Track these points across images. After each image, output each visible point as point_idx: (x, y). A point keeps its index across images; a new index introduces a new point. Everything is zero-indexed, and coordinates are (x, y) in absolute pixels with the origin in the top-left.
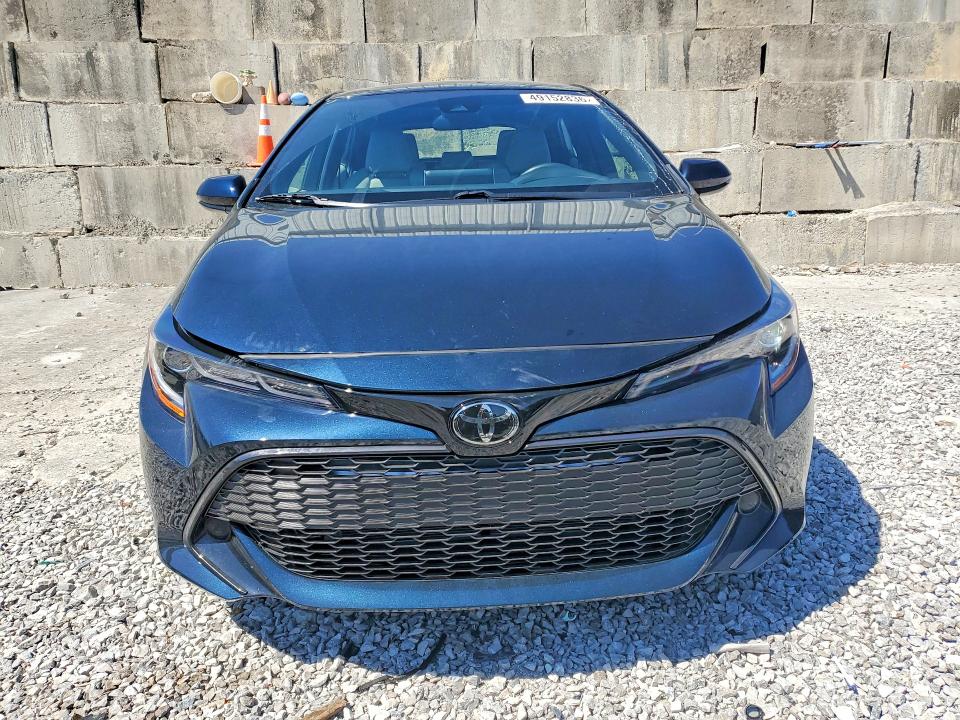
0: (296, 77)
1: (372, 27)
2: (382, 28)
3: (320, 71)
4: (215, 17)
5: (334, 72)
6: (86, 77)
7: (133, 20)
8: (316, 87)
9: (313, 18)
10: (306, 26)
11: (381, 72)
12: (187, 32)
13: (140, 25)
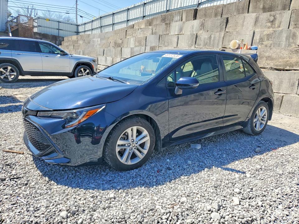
0: (258, 41)
1: (292, 23)
2: (295, 23)
3: (266, 39)
4: (244, 24)
5: (270, 39)
6: (208, 42)
7: (224, 26)
8: (263, 44)
9: (272, 22)
10: (269, 24)
11: (286, 39)
12: (236, 29)
13: (226, 27)
